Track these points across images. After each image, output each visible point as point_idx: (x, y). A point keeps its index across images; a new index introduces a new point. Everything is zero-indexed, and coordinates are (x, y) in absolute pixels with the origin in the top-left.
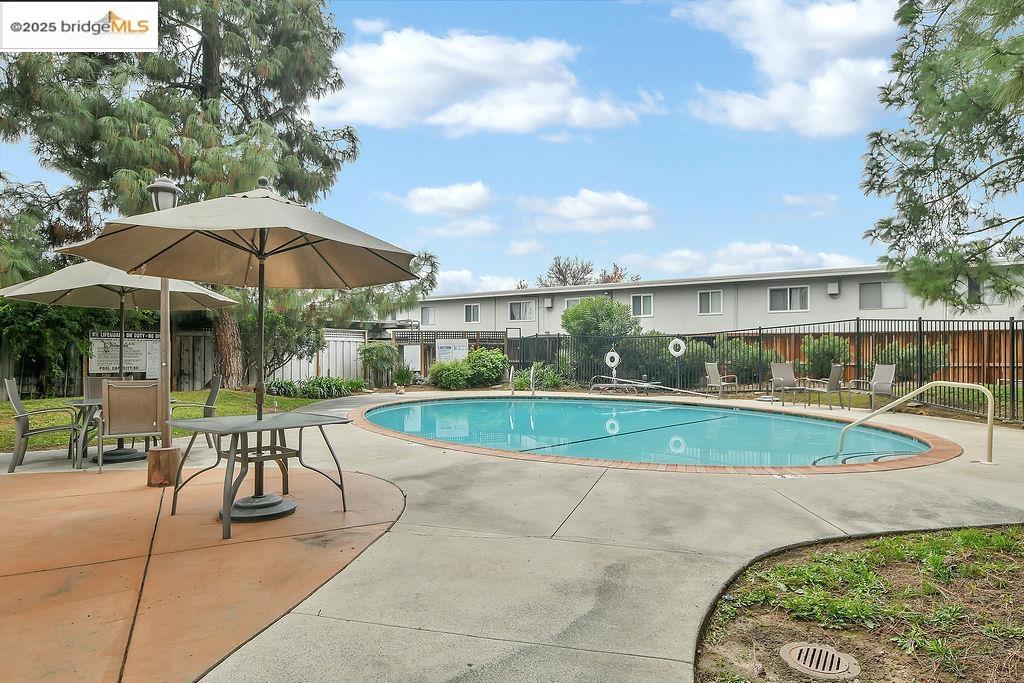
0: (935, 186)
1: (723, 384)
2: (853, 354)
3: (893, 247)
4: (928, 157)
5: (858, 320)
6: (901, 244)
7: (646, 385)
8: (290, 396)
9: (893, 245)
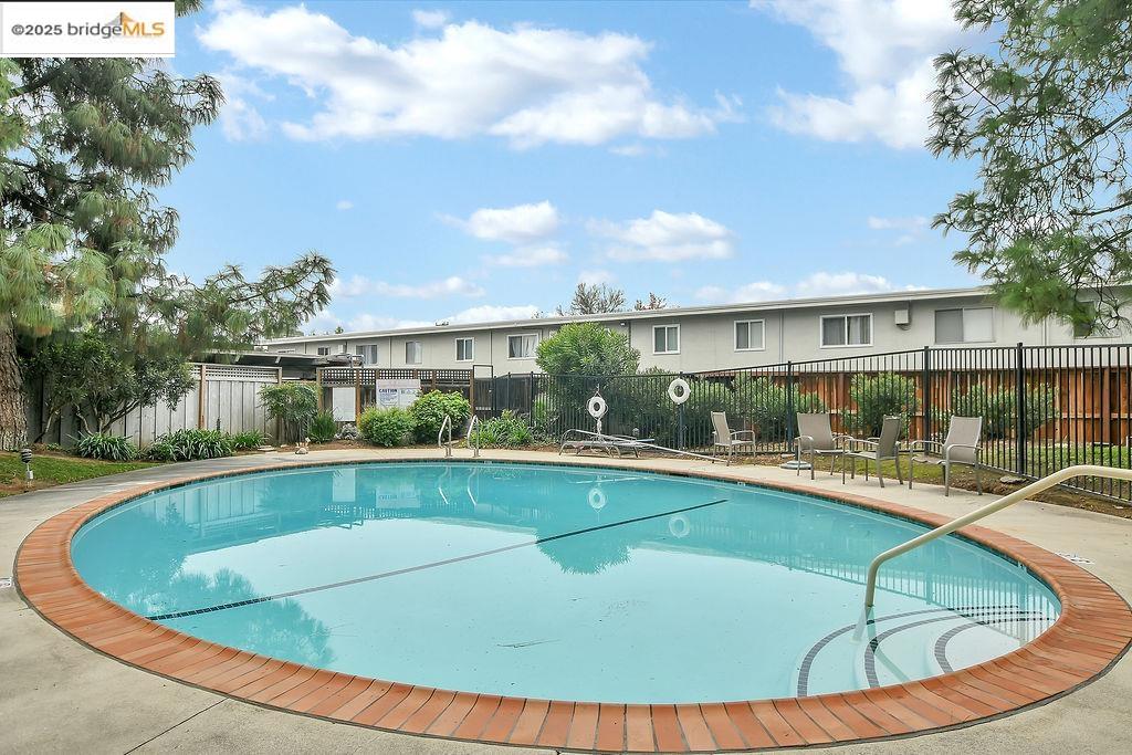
0: (1041, 140)
1: (734, 442)
2: (919, 400)
3: (976, 236)
4: (1030, 97)
5: (927, 350)
6: (989, 232)
7: (633, 443)
8: (112, 459)
9: (978, 234)
